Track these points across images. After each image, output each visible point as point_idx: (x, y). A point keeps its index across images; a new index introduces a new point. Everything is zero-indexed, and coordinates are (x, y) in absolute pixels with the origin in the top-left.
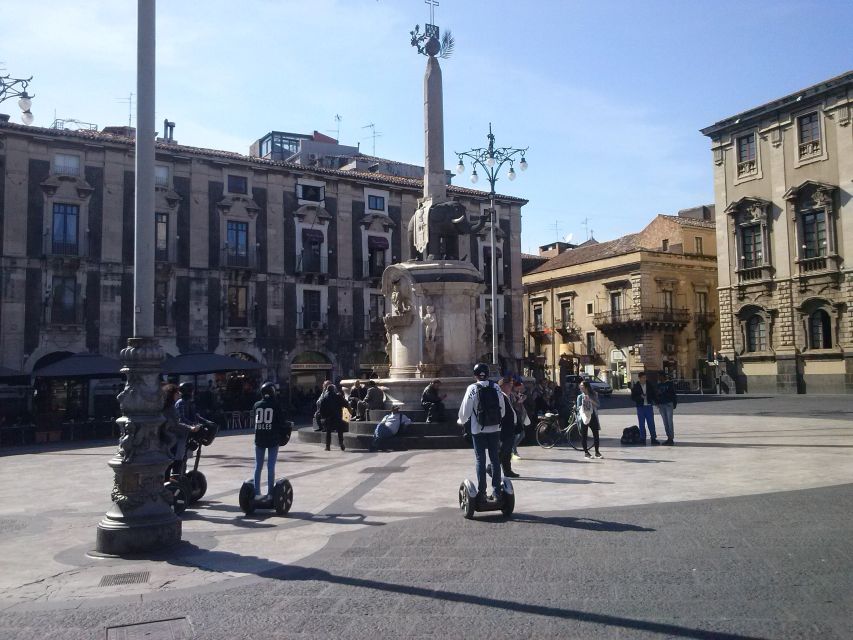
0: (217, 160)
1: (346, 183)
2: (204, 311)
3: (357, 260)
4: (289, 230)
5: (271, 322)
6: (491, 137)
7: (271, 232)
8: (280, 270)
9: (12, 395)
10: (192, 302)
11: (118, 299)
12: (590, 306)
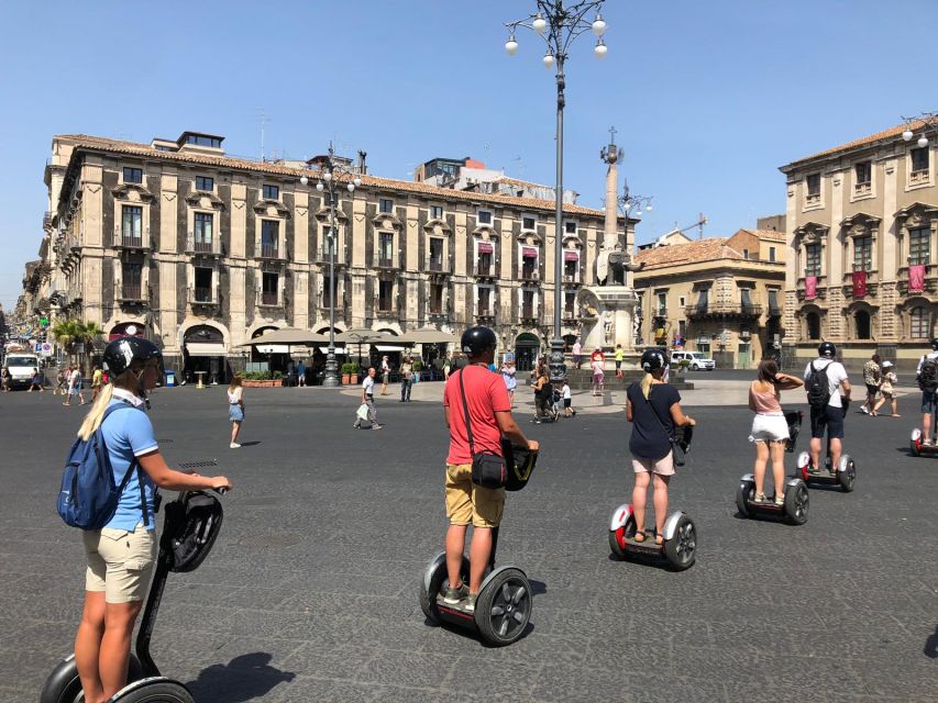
0: (424, 196)
1: (509, 210)
2: (416, 301)
3: (515, 267)
4: (469, 244)
5: (457, 310)
6: (627, 189)
7: (457, 246)
8: (464, 273)
9: (303, 355)
10: (408, 296)
11: (363, 292)
12: (682, 300)
